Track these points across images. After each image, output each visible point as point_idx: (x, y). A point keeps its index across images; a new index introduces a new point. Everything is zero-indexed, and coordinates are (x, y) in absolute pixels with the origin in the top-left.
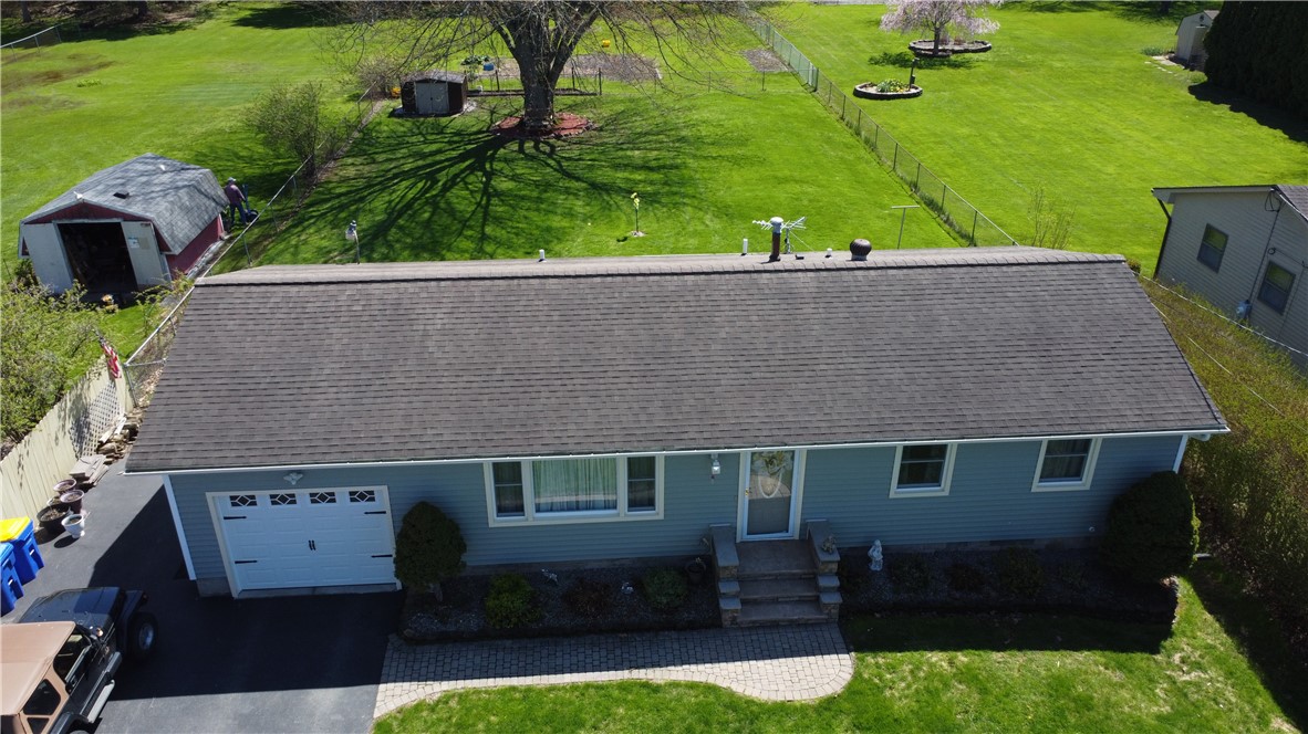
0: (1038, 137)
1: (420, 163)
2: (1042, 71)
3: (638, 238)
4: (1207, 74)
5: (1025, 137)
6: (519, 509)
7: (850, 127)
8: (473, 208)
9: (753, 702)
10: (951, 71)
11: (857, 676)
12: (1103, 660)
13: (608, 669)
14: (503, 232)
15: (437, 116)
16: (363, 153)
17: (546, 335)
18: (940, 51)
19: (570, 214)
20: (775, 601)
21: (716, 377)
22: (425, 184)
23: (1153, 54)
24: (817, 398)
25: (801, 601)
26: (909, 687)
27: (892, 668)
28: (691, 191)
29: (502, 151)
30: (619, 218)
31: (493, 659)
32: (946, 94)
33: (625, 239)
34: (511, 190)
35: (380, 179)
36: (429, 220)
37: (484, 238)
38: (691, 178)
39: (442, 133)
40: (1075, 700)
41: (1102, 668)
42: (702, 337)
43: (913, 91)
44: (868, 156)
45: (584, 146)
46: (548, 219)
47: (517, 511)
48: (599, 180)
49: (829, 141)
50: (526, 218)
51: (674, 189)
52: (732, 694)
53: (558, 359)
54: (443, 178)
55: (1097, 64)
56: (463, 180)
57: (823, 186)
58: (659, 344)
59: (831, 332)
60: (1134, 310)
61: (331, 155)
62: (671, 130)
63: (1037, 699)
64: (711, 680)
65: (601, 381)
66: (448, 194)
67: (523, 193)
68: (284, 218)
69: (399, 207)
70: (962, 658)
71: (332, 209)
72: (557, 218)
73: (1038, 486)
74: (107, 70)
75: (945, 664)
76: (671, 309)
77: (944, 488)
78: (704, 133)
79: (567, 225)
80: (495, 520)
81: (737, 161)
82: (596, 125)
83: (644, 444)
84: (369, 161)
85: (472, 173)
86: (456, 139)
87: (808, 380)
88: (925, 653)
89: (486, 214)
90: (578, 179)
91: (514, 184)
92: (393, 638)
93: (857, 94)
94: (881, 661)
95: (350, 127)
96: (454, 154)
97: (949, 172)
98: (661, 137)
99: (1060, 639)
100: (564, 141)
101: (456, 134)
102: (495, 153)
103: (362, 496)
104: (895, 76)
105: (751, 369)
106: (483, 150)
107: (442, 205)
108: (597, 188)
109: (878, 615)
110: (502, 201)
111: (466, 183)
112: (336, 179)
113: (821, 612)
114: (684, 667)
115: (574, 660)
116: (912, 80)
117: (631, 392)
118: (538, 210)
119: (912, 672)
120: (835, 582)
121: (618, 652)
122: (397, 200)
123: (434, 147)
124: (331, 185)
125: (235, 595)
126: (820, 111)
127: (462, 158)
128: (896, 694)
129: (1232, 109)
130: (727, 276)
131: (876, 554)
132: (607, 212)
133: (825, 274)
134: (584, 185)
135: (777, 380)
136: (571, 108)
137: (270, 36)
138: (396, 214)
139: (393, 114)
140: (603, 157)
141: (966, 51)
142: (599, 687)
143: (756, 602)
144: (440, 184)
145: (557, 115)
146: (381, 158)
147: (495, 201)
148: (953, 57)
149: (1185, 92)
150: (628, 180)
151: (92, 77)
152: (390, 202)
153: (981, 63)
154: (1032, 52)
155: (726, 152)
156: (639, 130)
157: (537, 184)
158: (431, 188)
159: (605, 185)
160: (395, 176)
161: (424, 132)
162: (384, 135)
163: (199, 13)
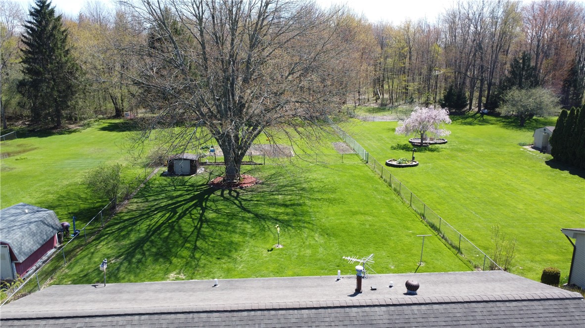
0: (479, 187)
1: (170, 202)
2: (473, 153)
3: (279, 249)
4: (552, 156)
5: (473, 187)
7: (386, 182)
8: (192, 229)
10: (430, 153)
14: (206, 245)
15: (183, 175)
16: (143, 196)
18: (424, 143)
19: (243, 233)
22: (170, 215)
23: (523, 145)
28: (307, 219)
29: (212, 195)
30: (269, 236)
32: (430, 164)
33: (272, 250)
34: (213, 218)
35: (148, 211)
36: (167, 237)
37: (196, 248)
38: (308, 212)
39: (184, 185)
43: (414, 163)
44: (396, 198)
45: (254, 193)
46: (231, 237)
48: (260, 212)
49: (376, 190)
50: (220, 235)
51: (299, 218)
54: (180, 211)
55: (498, 150)
56: (190, 212)
57: (376, 216)
61: (127, 197)
62: (297, 184)
66: (181, 221)
67: (220, 220)
68: (91, 234)
69: (153, 228)
71: (119, 229)
72: (237, 236)
74: (33, 152)
78: (314, 186)
79: (241, 240)
81: (331, 201)
82: (261, 182)
84: (145, 200)
85: (195, 208)
86: (190, 188)
89: (199, 233)
90: (249, 212)
91: (216, 214)
93: (387, 164)
95: (141, 182)
96: (188, 197)
97: (439, 207)
98: (293, 187)
100: (244, 190)
101: (191, 186)
102: (209, 197)
104: (404, 156)
106: (202, 195)
107: (176, 228)
108: (259, 217)
110: (208, 225)
111: (191, 214)
112: (125, 210)
116: (413, 158)
118: (226, 230)
122: (154, 224)
123: (179, 193)
124: (122, 214)
126: (371, 174)
127: (192, 199)
129: (571, 173)
132: (263, 232)
133: (392, 308)
134: (252, 215)
136: (249, 172)
137: (114, 136)
138: (151, 233)
139: (163, 175)
140: (263, 199)
141: (436, 143)
144: (178, 214)
145: (241, 176)
146: (151, 199)
147: (205, 225)
148: (430, 146)
149: (544, 164)
150: (275, 212)
151: (23, 156)
152: (149, 225)
153: (443, 149)
154: (467, 144)
155: (325, 196)
156: (282, 184)
157: (228, 215)
158: (173, 217)
159: (263, 215)
160: (156, 209)
161: (175, 185)
162: (156, 186)
163: (84, 125)
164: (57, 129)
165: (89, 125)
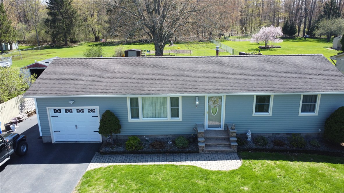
4: (342, 51)
6: (138, 116)
9: (208, 170)
10: (270, 51)
11: (243, 165)
12: (327, 165)
13: (162, 162)
17: (148, 69)
18: (267, 47)
20: (216, 145)
21: (198, 78)
23: (326, 48)
24: (228, 83)
25: (225, 146)
26: (261, 168)
27: (255, 164)
31: (126, 158)
40: (318, 174)
41: (328, 167)
42: (194, 70)
47: (137, 117)
52: (201, 168)
53: (151, 74)
58: (181, 71)
59: (233, 69)
60: (327, 65)
63: (306, 173)
64: (195, 165)
65: (164, 79)
70: (279, 162)
73: (301, 114)
74: (55, 53)
75: (273, 164)
76: (186, 64)
77: (270, 114)
80: (130, 120)
83: (175, 92)
87: (226, 79)
88: (266, 161)
92: (97, 153)
94: (251, 162)
99: (312, 160)
103: (92, 111)
105: (208, 77)
109: (250, 151)
113: (231, 149)
114: (186, 162)
115: (151, 159)
116: (260, 52)
117: (172, 81)
119: (262, 165)
120: (236, 139)
121: (165, 158)
125: (53, 142)
128: (256, 170)
130: (202, 58)
131: (249, 135)
135: (216, 79)
141: (274, 48)
142: (158, 165)
143: (210, 146)
148: (271, 49)
151: (50, 54)
153: (278, 50)
154: (292, 48)
163: (79, 44)
164: (65, 46)
165: (82, 45)
